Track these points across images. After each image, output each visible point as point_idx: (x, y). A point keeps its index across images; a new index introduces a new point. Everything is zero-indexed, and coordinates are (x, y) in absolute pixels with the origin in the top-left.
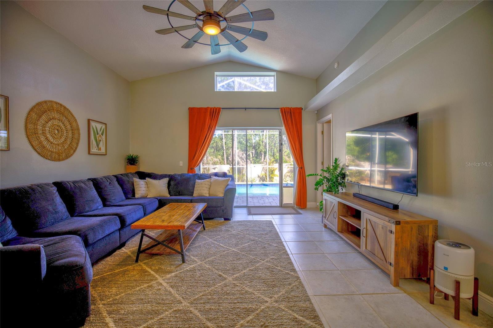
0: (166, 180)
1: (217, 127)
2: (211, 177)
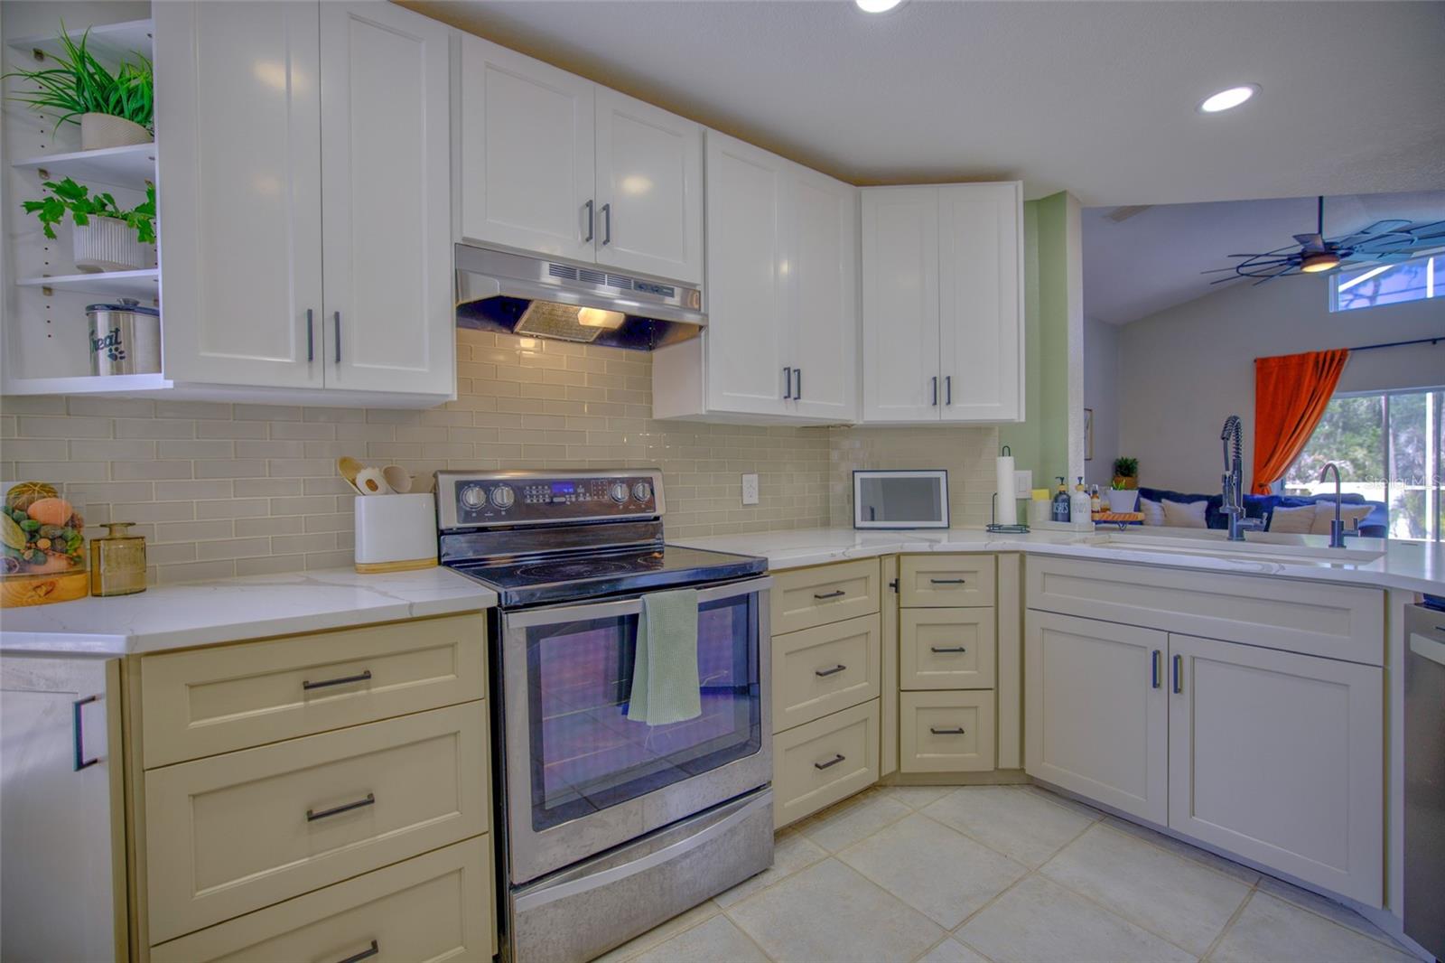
0: (1203, 505)
1: (1334, 393)
2: (1314, 503)
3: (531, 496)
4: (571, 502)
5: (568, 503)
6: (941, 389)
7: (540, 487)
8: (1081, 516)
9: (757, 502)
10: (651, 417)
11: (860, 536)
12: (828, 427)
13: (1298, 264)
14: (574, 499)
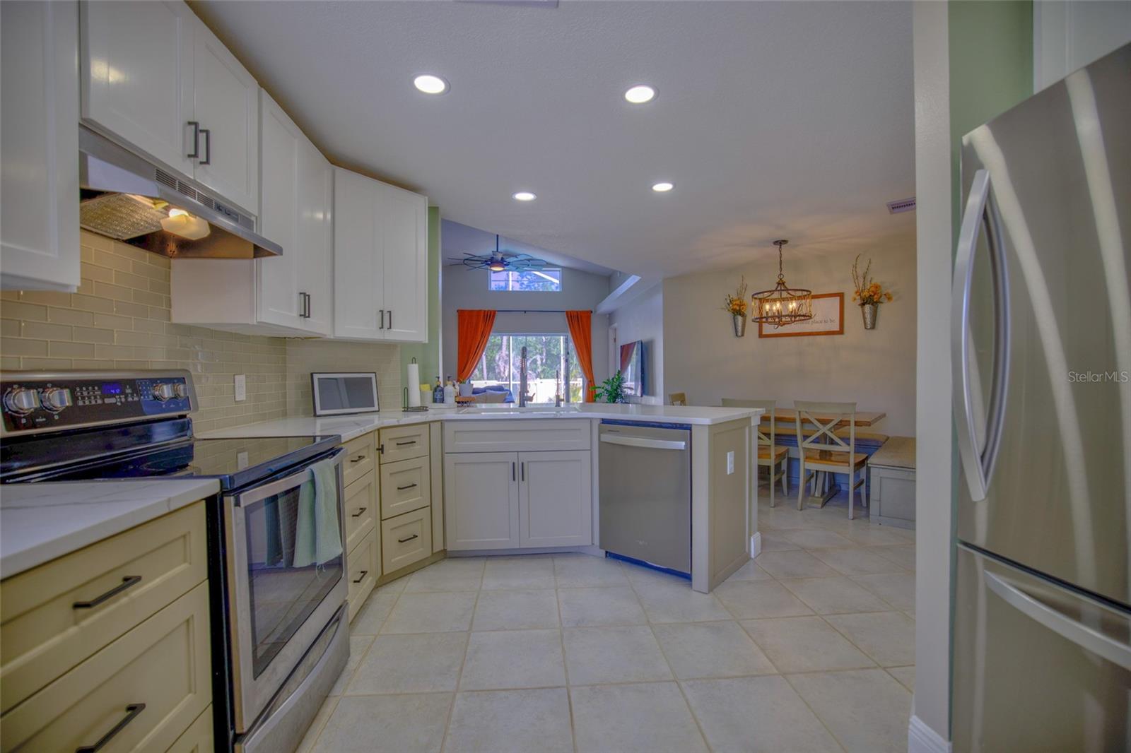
1: (491, 334)
2: (485, 391)
3: (83, 398)
4: (121, 402)
5: (119, 404)
6: (386, 318)
7: (90, 388)
8: (450, 400)
9: (245, 399)
10: (169, 319)
11: (319, 421)
12: (285, 338)
13: (488, 264)
14: (123, 400)
